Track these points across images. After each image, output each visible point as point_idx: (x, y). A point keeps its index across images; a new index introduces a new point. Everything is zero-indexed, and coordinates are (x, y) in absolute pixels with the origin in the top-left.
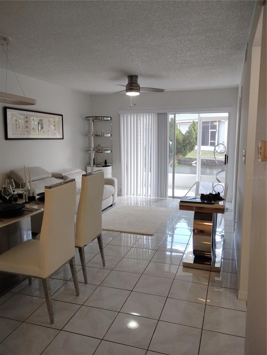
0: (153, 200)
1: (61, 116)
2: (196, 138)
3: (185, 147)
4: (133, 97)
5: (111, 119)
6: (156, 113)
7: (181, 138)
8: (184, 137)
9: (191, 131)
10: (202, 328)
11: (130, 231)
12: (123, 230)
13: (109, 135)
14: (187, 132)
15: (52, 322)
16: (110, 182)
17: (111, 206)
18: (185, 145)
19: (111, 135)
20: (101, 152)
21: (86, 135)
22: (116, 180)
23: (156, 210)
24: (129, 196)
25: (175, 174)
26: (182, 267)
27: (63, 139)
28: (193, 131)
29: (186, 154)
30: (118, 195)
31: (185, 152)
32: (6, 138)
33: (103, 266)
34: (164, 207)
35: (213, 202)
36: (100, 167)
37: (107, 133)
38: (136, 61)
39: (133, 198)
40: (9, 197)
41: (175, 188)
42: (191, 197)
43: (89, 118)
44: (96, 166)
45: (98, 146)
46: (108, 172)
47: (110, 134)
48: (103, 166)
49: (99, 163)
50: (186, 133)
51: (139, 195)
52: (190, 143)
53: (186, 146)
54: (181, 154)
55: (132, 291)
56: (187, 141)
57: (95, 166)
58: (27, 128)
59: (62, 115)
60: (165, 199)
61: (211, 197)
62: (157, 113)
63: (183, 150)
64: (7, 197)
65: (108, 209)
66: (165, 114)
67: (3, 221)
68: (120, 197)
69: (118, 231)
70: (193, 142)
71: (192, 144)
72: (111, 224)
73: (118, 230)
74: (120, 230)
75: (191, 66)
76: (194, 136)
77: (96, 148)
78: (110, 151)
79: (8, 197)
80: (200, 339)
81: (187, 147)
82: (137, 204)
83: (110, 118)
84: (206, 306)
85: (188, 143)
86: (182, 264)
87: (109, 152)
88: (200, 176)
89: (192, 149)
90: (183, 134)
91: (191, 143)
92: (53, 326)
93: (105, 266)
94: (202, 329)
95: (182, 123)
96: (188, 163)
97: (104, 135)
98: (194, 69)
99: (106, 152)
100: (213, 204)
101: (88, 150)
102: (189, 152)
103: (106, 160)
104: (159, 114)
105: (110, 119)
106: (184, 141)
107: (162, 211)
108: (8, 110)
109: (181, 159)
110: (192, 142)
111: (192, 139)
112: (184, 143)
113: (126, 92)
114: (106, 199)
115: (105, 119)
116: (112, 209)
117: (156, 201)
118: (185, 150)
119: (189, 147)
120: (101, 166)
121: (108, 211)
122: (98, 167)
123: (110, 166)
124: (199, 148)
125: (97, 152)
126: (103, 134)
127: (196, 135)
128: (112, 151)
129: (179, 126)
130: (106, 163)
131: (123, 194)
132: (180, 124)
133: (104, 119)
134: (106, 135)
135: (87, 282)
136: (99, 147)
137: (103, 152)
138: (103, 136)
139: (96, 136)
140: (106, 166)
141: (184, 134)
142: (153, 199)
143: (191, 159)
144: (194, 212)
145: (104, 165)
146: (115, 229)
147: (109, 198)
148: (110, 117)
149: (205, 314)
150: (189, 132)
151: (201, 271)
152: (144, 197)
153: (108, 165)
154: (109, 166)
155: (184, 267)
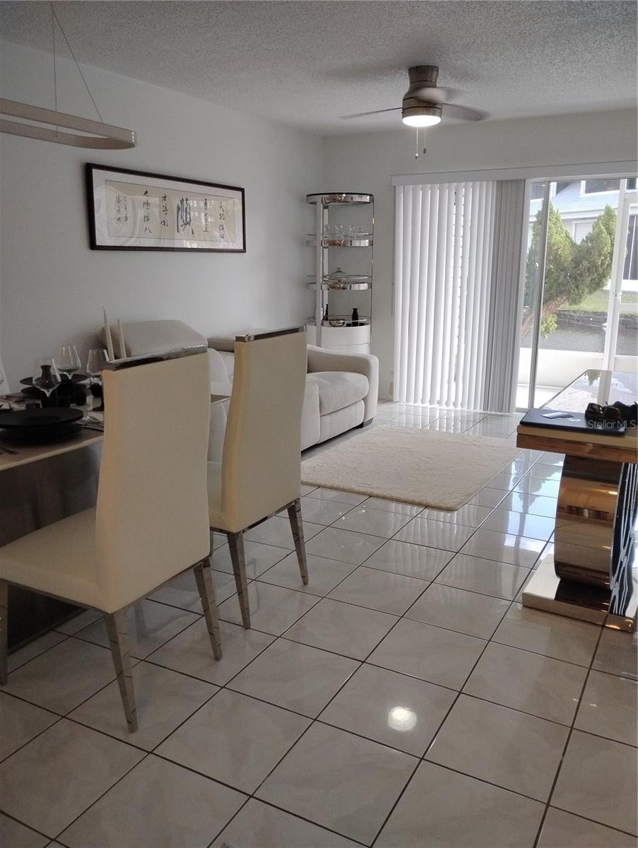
0: (474, 416)
1: (240, 193)
2: (611, 254)
3: (576, 279)
4: (422, 131)
5: (372, 200)
6: (493, 181)
7: (567, 255)
8: (579, 251)
9: (599, 234)
10: (546, 802)
11: (393, 495)
12: (376, 492)
13: (366, 243)
14: (587, 237)
15: (132, 726)
16: (360, 366)
17: (361, 426)
18: (579, 274)
19: (371, 243)
20: (344, 288)
21: (307, 242)
22: (375, 362)
23: (477, 444)
24: (411, 403)
25: (540, 351)
26: (520, 606)
27: (245, 252)
28: (605, 234)
29: (580, 297)
30: (379, 399)
31: (576, 291)
32: (93, 245)
33: (302, 584)
34: (500, 437)
35: (622, 430)
36: (340, 326)
37: (359, 238)
38: (423, 13)
39: (438, 411)
40: (51, 390)
41: (536, 386)
42: (557, 411)
43: (313, 199)
44: (330, 323)
45: (338, 272)
46: (359, 341)
47: (367, 241)
48: (348, 325)
49: (338, 318)
50: (583, 240)
51: (439, 403)
52: (593, 268)
53: (581, 275)
54: (568, 299)
55: (363, 662)
56: (585, 263)
57: (326, 323)
58: (148, 220)
59: (242, 190)
60: (508, 416)
61: (619, 412)
62: (498, 182)
63: (573, 286)
64: (46, 392)
65: (351, 434)
66: (517, 181)
67: (16, 453)
68: (386, 407)
69: (363, 494)
70: (602, 264)
71: (600, 270)
72: (348, 473)
73: (362, 490)
74: (369, 490)
75: (592, 26)
76: (606, 249)
77: (331, 276)
78: (366, 284)
79: (48, 391)
80: (536, 834)
81: (583, 281)
82: (432, 423)
83: (368, 197)
84: (571, 732)
85: (589, 269)
86: (520, 597)
87: (364, 287)
88: (615, 359)
89: (597, 284)
90: (573, 244)
91: (596, 267)
92: (133, 738)
93: (307, 586)
94: (548, 805)
95: (584, 219)
96: (591, 325)
97: (351, 241)
98: (603, 36)
99: (356, 287)
100: (621, 435)
101: (309, 283)
102: (590, 292)
103: (355, 310)
104: (501, 183)
105: (368, 201)
106: (577, 262)
107: (493, 447)
108: (95, 172)
109: (572, 314)
110: (600, 263)
111: (600, 256)
112: (575, 267)
113: (403, 117)
114: (346, 410)
115: (357, 198)
116: (359, 435)
117: (485, 418)
118: (577, 287)
119: (590, 279)
120: (344, 323)
121: (348, 441)
122: (334, 326)
123: (367, 324)
124: (617, 285)
125: (332, 287)
126: (349, 239)
127: (612, 245)
128: (370, 286)
129: (576, 227)
130: (355, 316)
131: (396, 396)
132: (576, 222)
133: (352, 198)
134: (356, 243)
135: (250, 625)
136: (339, 275)
137: (349, 287)
138: (349, 245)
139: (330, 245)
140: (355, 324)
141: (578, 243)
142: (475, 414)
143: (600, 315)
144: (565, 455)
145: (351, 322)
146: (356, 488)
147: (353, 408)
148: (370, 195)
149: (565, 756)
150: (592, 238)
151: (574, 623)
152: (452, 407)
153: (359, 321)
154: (362, 324)
155: (524, 606)
